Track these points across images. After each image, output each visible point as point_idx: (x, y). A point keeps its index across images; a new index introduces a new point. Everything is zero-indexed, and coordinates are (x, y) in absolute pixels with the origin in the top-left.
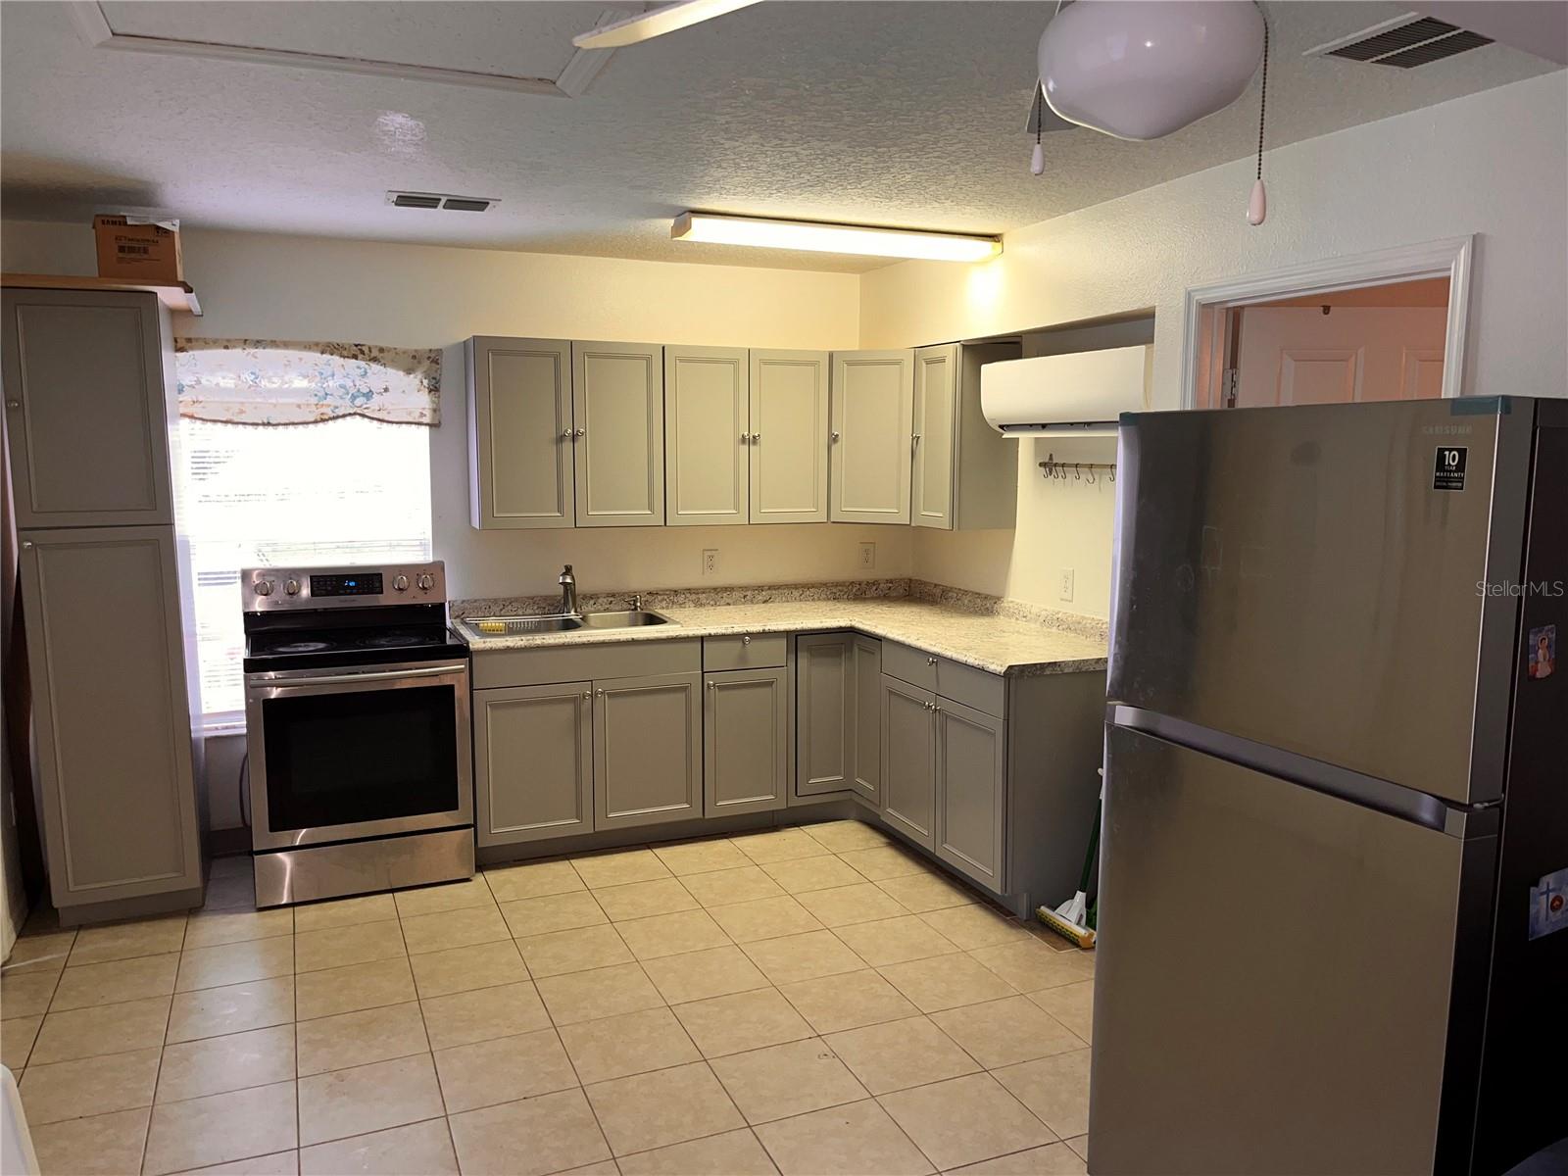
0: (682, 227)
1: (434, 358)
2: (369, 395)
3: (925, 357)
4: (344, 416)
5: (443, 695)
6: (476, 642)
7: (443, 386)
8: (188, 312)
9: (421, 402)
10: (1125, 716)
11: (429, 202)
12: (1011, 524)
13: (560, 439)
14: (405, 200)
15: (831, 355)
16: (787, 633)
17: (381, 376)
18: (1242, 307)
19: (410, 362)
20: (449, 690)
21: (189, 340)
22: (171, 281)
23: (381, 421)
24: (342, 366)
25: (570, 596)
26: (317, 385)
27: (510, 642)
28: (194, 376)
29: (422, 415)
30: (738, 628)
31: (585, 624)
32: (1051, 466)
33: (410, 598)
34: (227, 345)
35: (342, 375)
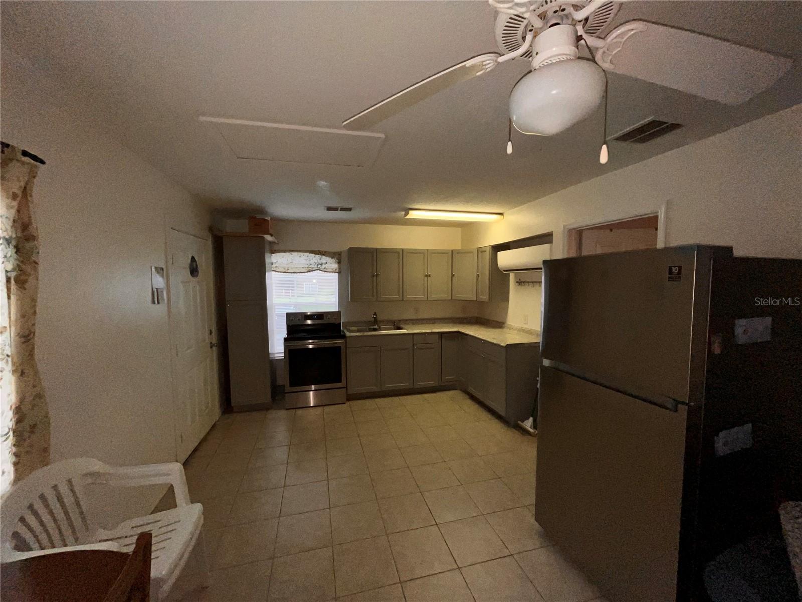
0: (407, 214)
1: (340, 254)
2: (321, 264)
3: (481, 251)
4: (315, 270)
5: (337, 351)
6: (348, 334)
7: (342, 263)
8: (274, 243)
9: (335, 266)
10: (546, 362)
11: (335, 209)
12: (507, 300)
13: (373, 276)
14: (329, 209)
15: (452, 251)
16: (439, 333)
17: (325, 259)
18: (582, 230)
19: (332, 255)
20: (339, 348)
21: (275, 250)
22: (268, 233)
23: (325, 271)
24: (315, 257)
25: (376, 321)
26: (308, 262)
27: (357, 334)
28: (276, 260)
29: (336, 270)
30: (424, 331)
31: (380, 329)
32: (520, 283)
33: (331, 321)
34: (285, 251)
35: (314, 259)
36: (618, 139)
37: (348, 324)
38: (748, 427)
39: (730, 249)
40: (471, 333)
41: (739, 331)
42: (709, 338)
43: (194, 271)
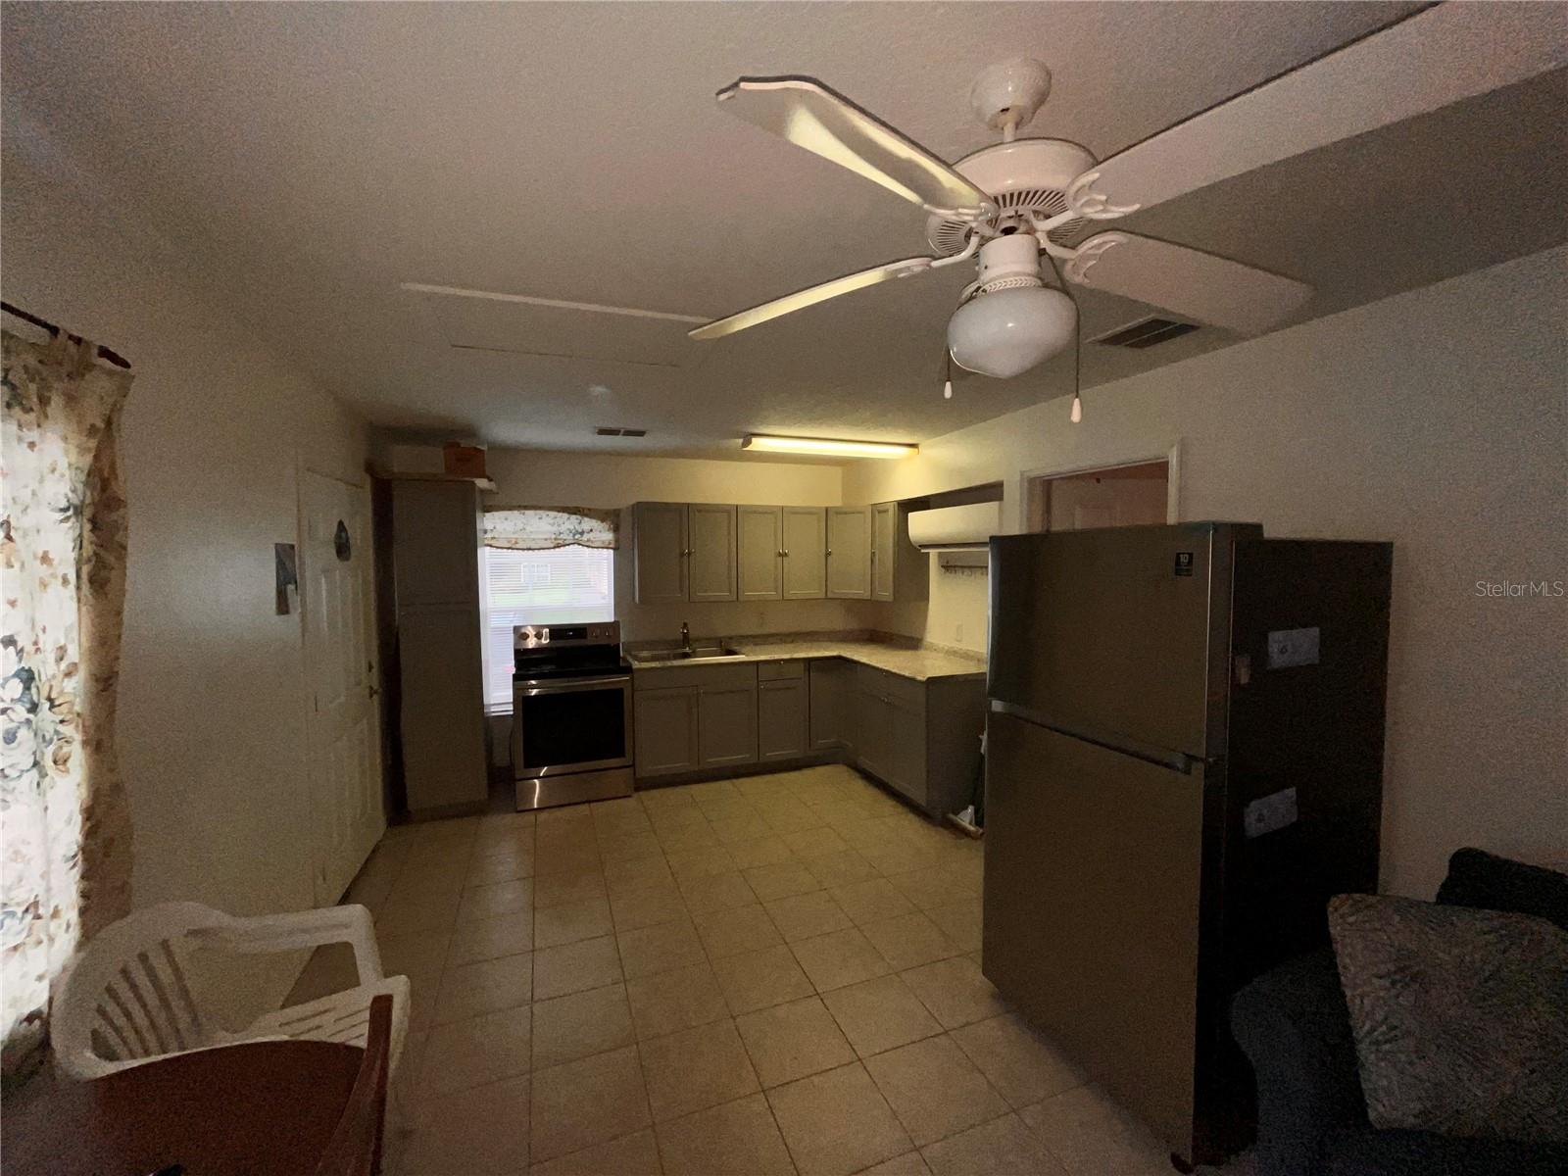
0: (747, 442)
1: (617, 513)
2: (582, 533)
3: (878, 510)
4: (568, 545)
5: (615, 696)
6: (636, 665)
7: (621, 529)
8: (490, 491)
9: (608, 536)
10: (997, 706)
11: (615, 432)
12: (926, 598)
13: (682, 555)
14: (602, 432)
15: (827, 509)
16: (804, 659)
17: (588, 523)
18: (1052, 480)
19: (602, 515)
20: (620, 692)
21: (490, 507)
22: (483, 476)
23: (588, 546)
24: (569, 518)
25: (686, 639)
26: (555, 529)
27: (653, 665)
28: (493, 523)
29: (610, 543)
30: (777, 657)
31: (694, 654)
32: (948, 567)
33: (603, 642)
34: (511, 508)
35: (568, 523)
36: (1105, 342)
37: (631, 647)
38: (1291, 792)
39: (1258, 527)
40: (864, 660)
41: (1274, 648)
42: (1233, 659)
43: (343, 549)
